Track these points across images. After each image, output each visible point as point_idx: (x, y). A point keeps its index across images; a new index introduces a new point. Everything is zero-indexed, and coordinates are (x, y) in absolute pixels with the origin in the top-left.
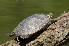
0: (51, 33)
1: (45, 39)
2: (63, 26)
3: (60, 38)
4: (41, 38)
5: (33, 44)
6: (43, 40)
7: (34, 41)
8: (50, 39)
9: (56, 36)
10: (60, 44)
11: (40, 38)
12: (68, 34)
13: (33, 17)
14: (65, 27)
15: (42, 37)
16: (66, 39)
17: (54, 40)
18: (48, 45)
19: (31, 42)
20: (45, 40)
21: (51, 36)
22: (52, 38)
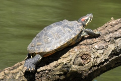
0: (84, 50)
1: (73, 59)
2: (105, 40)
3: (100, 59)
4: (67, 57)
5: (55, 67)
6: (71, 60)
7: (56, 62)
8: (83, 59)
9: (92, 55)
10: (99, 68)
11: (65, 58)
12: (113, 53)
13: (57, 24)
14: (109, 42)
15: (69, 55)
16: (110, 60)
17: (88, 61)
18: (79, 68)
19: (52, 63)
20: (73, 61)
21: (84, 54)
22: (85, 57)
